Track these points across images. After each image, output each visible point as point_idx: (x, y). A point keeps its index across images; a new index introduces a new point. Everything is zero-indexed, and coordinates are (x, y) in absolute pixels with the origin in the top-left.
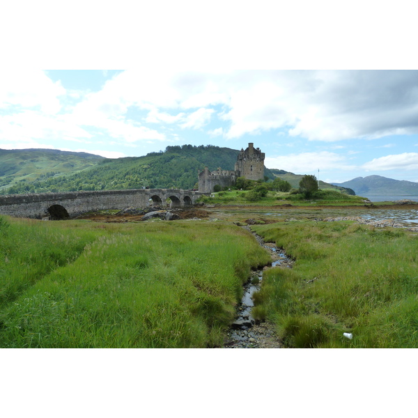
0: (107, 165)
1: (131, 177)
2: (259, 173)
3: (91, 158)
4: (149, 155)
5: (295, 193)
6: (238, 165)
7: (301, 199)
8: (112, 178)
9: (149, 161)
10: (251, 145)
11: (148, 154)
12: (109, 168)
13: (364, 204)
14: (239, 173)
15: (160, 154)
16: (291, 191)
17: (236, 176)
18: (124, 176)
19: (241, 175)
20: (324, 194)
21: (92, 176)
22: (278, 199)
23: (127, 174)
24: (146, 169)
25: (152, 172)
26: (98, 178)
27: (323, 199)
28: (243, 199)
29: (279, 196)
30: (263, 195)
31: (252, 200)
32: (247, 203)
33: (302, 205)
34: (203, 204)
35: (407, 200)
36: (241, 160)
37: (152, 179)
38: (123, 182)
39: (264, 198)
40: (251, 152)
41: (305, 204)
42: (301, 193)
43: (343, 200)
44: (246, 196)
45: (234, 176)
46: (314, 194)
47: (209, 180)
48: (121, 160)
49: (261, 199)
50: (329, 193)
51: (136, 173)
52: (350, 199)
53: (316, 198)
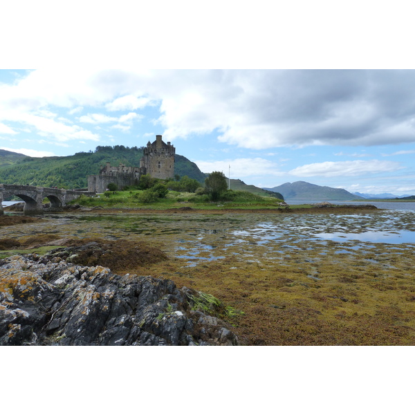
0: (27, 164)
1: (54, 177)
2: (168, 171)
3: (12, 156)
4: (78, 155)
5: (200, 194)
6: (144, 160)
7: (207, 200)
8: (32, 179)
9: (75, 161)
10: (159, 137)
11: (76, 154)
12: (29, 168)
13: (277, 208)
14: (145, 170)
15: (90, 154)
16: (197, 191)
17: (141, 174)
18: (46, 177)
19: (148, 173)
20: (235, 195)
21: (7, 175)
22: (179, 200)
23: (49, 174)
24: (71, 169)
25: (78, 172)
26: (15, 178)
27: (232, 200)
28: (136, 200)
29: (181, 197)
30: (161, 196)
31: (146, 202)
32: (137, 206)
33: (205, 208)
34: (78, 207)
35: (326, 203)
36: (147, 154)
37: (78, 181)
38: (44, 183)
39: (162, 199)
40: (159, 147)
41: (210, 207)
42: (208, 193)
43: (255, 203)
44: (139, 196)
45: (137, 174)
46: (222, 195)
47: (101, 178)
48: (45, 159)
49: (157, 201)
50: (240, 194)
51: (60, 173)
52: (264, 200)
53: (224, 199)
